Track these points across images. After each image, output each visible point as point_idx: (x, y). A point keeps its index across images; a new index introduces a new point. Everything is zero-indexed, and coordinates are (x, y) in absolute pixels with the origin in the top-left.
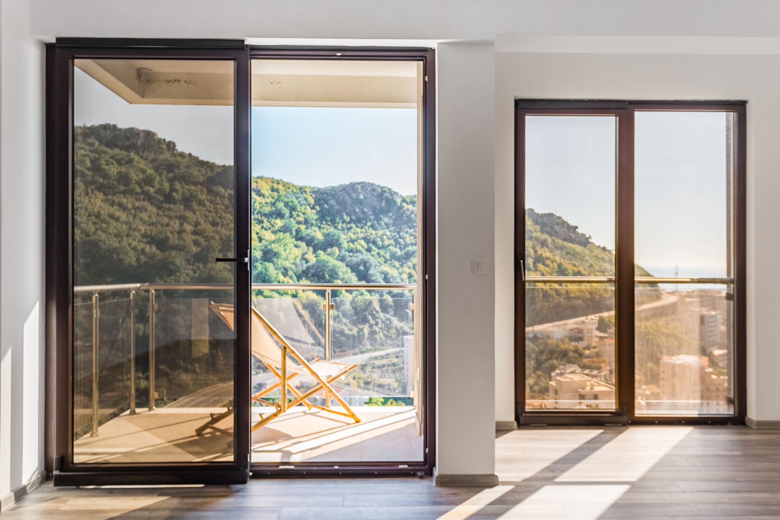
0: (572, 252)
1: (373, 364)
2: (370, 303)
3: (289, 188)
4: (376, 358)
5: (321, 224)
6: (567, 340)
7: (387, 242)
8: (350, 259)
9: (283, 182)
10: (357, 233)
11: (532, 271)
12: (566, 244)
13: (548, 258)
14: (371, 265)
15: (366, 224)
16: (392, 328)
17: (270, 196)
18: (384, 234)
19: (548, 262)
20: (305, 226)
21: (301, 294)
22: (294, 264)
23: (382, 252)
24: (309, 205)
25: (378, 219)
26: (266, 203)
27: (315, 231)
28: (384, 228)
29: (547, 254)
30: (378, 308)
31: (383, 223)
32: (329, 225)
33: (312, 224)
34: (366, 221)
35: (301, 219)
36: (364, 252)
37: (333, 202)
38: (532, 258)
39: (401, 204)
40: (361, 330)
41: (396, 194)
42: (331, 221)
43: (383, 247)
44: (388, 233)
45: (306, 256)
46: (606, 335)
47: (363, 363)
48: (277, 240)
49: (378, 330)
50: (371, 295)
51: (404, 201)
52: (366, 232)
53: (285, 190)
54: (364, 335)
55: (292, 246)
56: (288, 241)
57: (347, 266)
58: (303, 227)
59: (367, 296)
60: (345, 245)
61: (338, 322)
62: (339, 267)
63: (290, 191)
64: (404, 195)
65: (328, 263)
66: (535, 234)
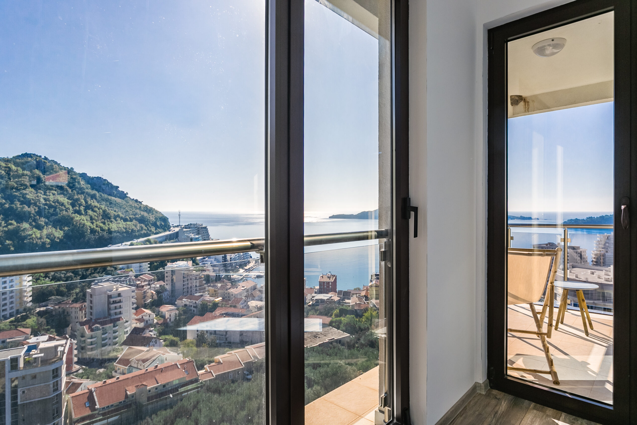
0: (114, 203)
11: (83, 215)
12: (110, 197)
13: (95, 207)
19: (96, 209)
29: (96, 204)
38: (84, 206)
66: (87, 190)
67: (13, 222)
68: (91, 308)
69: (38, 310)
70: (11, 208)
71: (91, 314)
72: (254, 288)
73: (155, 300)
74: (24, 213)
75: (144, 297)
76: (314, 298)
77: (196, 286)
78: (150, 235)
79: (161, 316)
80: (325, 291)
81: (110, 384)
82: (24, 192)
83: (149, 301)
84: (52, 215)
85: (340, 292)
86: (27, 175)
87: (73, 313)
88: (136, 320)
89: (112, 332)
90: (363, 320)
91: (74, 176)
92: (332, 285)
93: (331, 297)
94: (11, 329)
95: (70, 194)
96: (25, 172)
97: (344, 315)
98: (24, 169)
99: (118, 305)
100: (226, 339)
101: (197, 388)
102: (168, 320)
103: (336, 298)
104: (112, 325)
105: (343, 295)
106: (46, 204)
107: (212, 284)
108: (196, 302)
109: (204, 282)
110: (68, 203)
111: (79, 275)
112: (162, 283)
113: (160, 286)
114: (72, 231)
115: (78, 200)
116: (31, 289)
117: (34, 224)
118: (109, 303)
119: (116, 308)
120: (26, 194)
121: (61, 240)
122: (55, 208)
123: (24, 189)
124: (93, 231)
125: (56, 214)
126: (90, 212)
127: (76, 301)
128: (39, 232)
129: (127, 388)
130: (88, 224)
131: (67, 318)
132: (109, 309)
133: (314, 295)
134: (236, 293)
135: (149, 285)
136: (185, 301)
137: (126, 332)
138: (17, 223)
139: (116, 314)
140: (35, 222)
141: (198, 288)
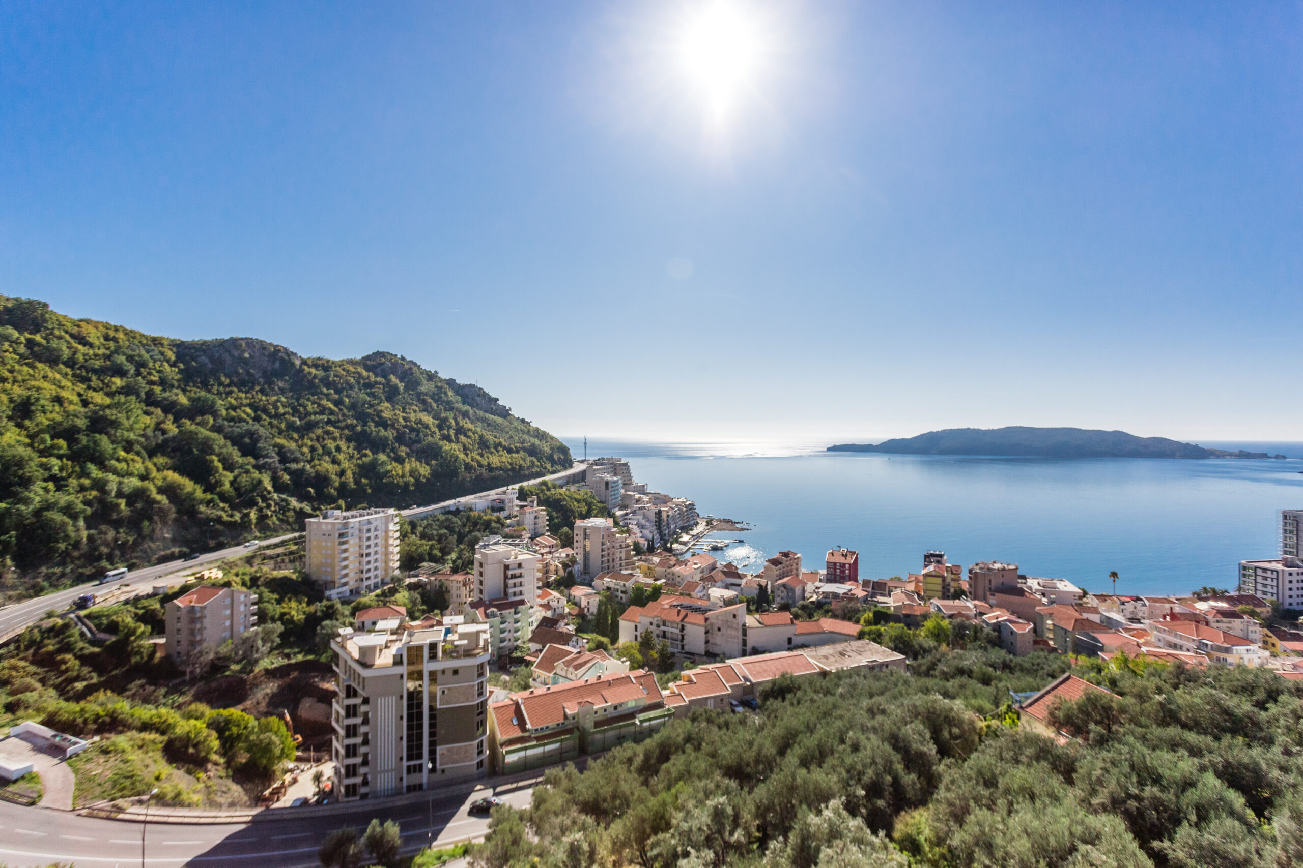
0: (493, 424)
1: (264, 554)
2: (260, 482)
3: (134, 338)
4: (268, 547)
5: (186, 386)
6: (489, 511)
7: (281, 410)
8: (230, 429)
9: (124, 330)
10: (241, 398)
11: (454, 442)
12: (488, 416)
13: (469, 430)
14: (260, 436)
15: (253, 388)
16: (289, 510)
17: (102, 347)
18: (278, 401)
19: (470, 434)
20: (160, 388)
21: (154, 473)
22: (143, 436)
23: (275, 422)
24: (168, 361)
25: (270, 383)
26: (96, 355)
27: (177, 395)
28: (278, 394)
29: (470, 426)
30: (270, 488)
31: (276, 388)
32: (198, 387)
33: (172, 386)
34: (254, 384)
35: (155, 378)
36: (251, 422)
37: (203, 359)
38: (454, 430)
39: (300, 366)
40: (247, 515)
41: (295, 354)
42: (201, 383)
43: (277, 416)
44: (283, 399)
45: (162, 425)
46: (525, 504)
47: (250, 554)
48: (115, 404)
49: (269, 513)
50: (260, 473)
51: (304, 362)
52: (253, 397)
53: (129, 340)
54: (250, 520)
55: (140, 412)
56: (133, 406)
57: (226, 438)
58: (157, 389)
59: (256, 475)
60: (224, 412)
61: (213, 507)
62: (214, 440)
63: (136, 342)
64: (305, 357)
65: (197, 434)
66: (456, 405)
67: (368, 452)
68: (481, 583)
69: (407, 581)
70: (364, 432)
71: (481, 592)
72: (713, 568)
73: (562, 578)
74: (381, 438)
75: (547, 572)
76: (821, 590)
77: (621, 559)
78: (544, 475)
79: (575, 604)
80: (838, 579)
81: (541, 695)
82: (379, 408)
83: (553, 578)
84: (415, 442)
85: (866, 583)
86: (380, 383)
87: (454, 589)
88: (541, 605)
89: (512, 620)
90: (922, 634)
91: (440, 384)
92: (850, 570)
93: (850, 590)
94: (378, 606)
95: (435, 411)
96: (379, 379)
97: (882, 622)
98: (376, 376)
99: (517, 581)
100: (683, 646)
101: (664, 716)
102: (586, 610)
103: (860, 593)
104: (512, 610)
105: (873, 588)
106: (406, 427)
107: (643, 557)
108: (624, 585)
109: (633, 553)
110: (433, 424)
111: (455, 532)
112: (569, 551)
113: (567, 556)
114: (441, 465)
115: (446, 419)
116: (398, 548)
117: (392, 455)
118: (506, 577)
119: (515, 585)
120: (381, 411)
121: (428, 480)
122: (418, 431)
123: (378, 404)
124: (468, 467)
125: (419, 442)
126: (462, 438)
127: (455, 571)
128: (400, 466)
129: (565, 705)
130: (462, 456)
131: (446, 597)
132: (506, 586)
133: (818, 584)
134: (686, 573)
135: (550, 553)
136: (608, 582)
137: (531, 624)
138: (373, 454)
139: (515, 594)
140: (395, 453)
141: (623, 563)
